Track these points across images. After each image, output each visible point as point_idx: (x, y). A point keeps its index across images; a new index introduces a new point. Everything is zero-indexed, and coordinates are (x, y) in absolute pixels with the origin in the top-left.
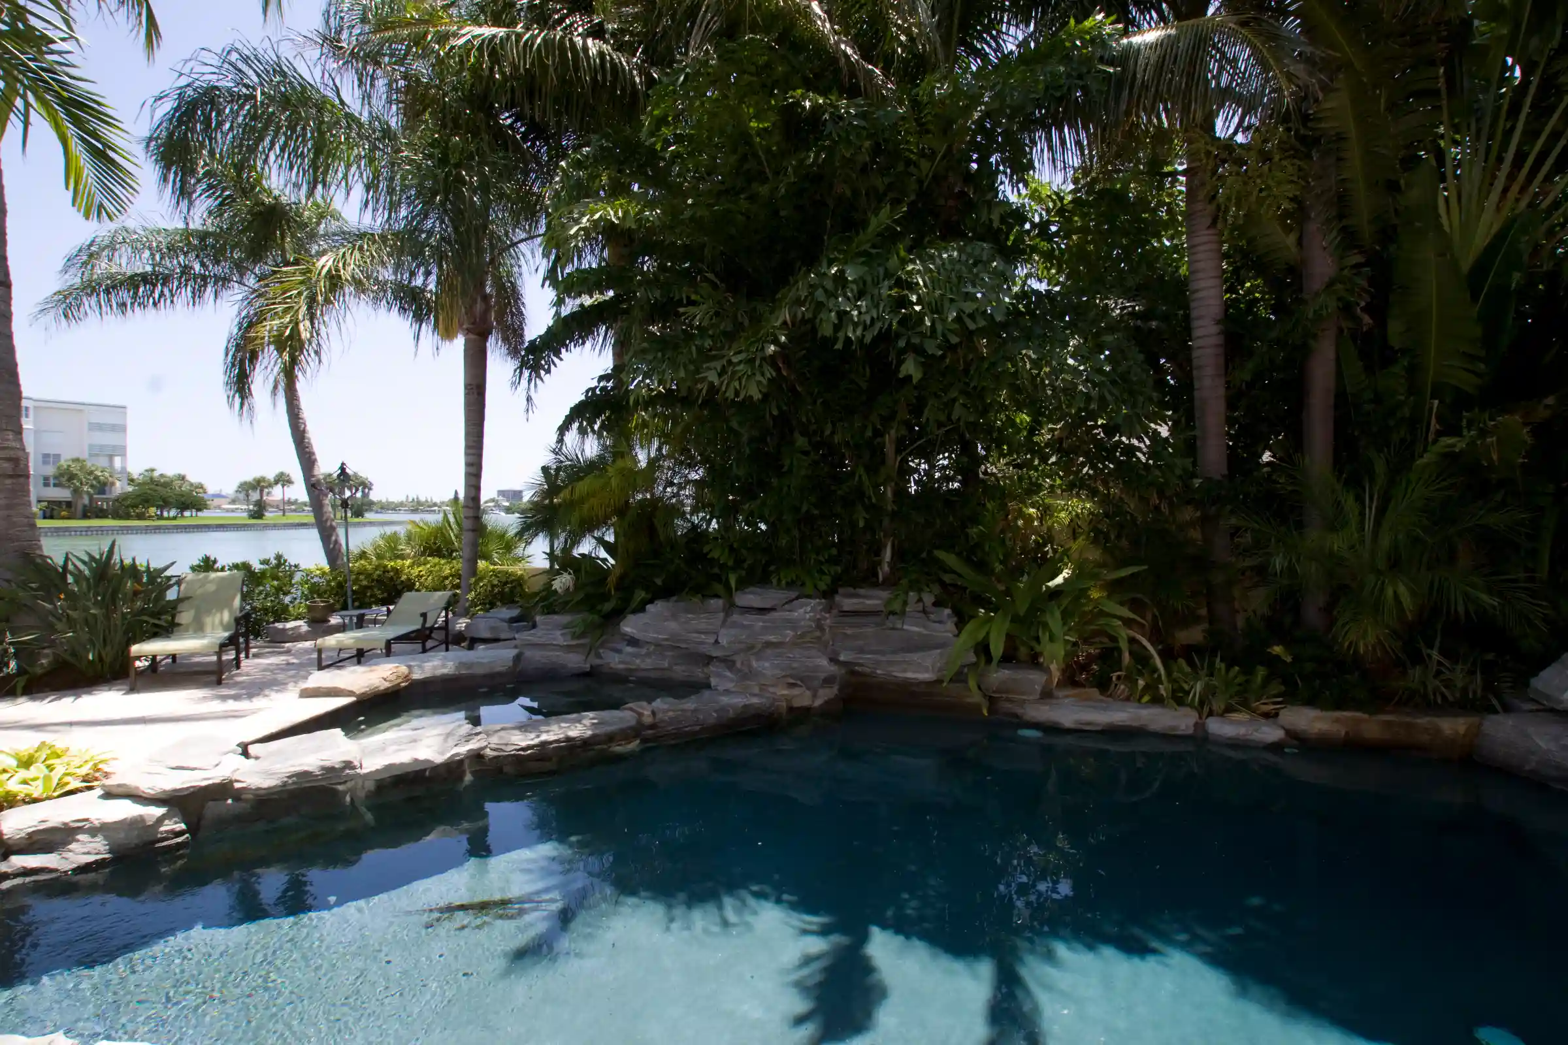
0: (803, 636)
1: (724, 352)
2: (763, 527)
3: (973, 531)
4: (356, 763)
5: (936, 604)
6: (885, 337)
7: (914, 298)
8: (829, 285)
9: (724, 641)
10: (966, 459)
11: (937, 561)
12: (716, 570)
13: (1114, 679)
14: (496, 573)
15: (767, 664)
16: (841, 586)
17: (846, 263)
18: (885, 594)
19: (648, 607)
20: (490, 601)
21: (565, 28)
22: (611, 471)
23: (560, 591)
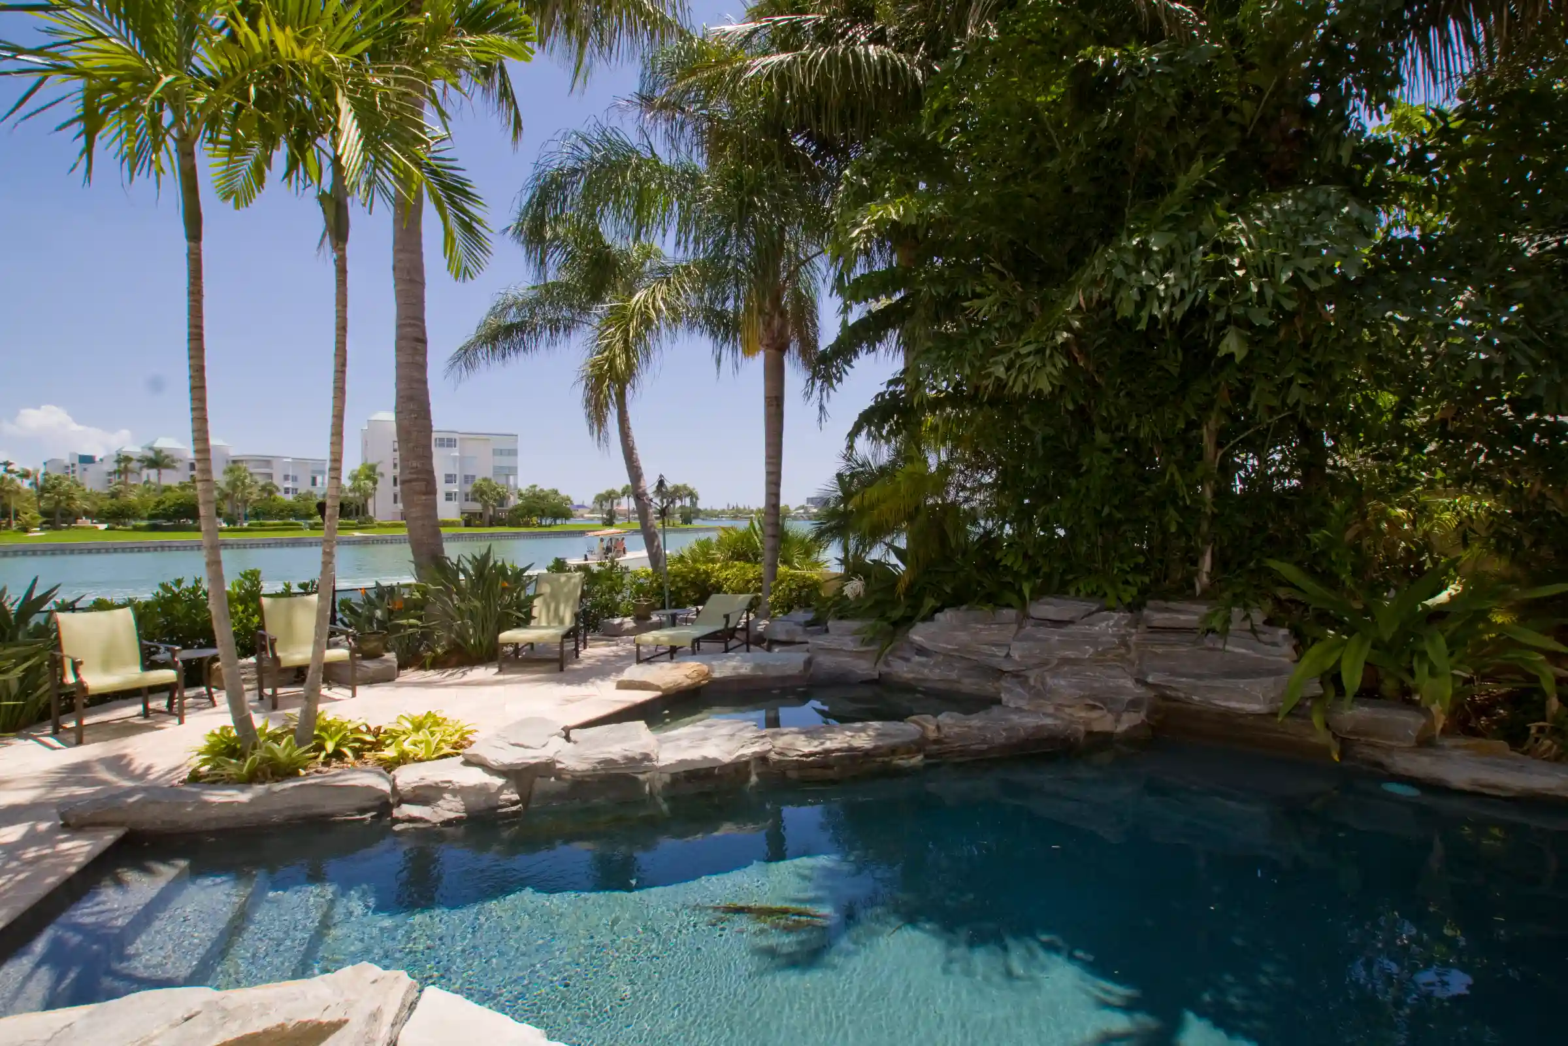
0: (1103, 653)
1: (1012, 344)
2: (1062, 532)
3: (1315, 537)
4: (653, 756)
5: (1269, 622)
6: (1199, 312)
7: (1236, 262)
8: (1130, 259)
9: (1016, 655)
10: (1307, 451)
11: (1270, 572)
12: (1009, 579)
13: (1533, 731)
14: (793, 577)
15: (1063, 682)
16: (1152, 598)
17: (1148, 232)
18: (1204, 609)
19: (938, 616)
20: (788, 606)
21: (849, 40)
22: (900, 477)
23: (851, 596)
